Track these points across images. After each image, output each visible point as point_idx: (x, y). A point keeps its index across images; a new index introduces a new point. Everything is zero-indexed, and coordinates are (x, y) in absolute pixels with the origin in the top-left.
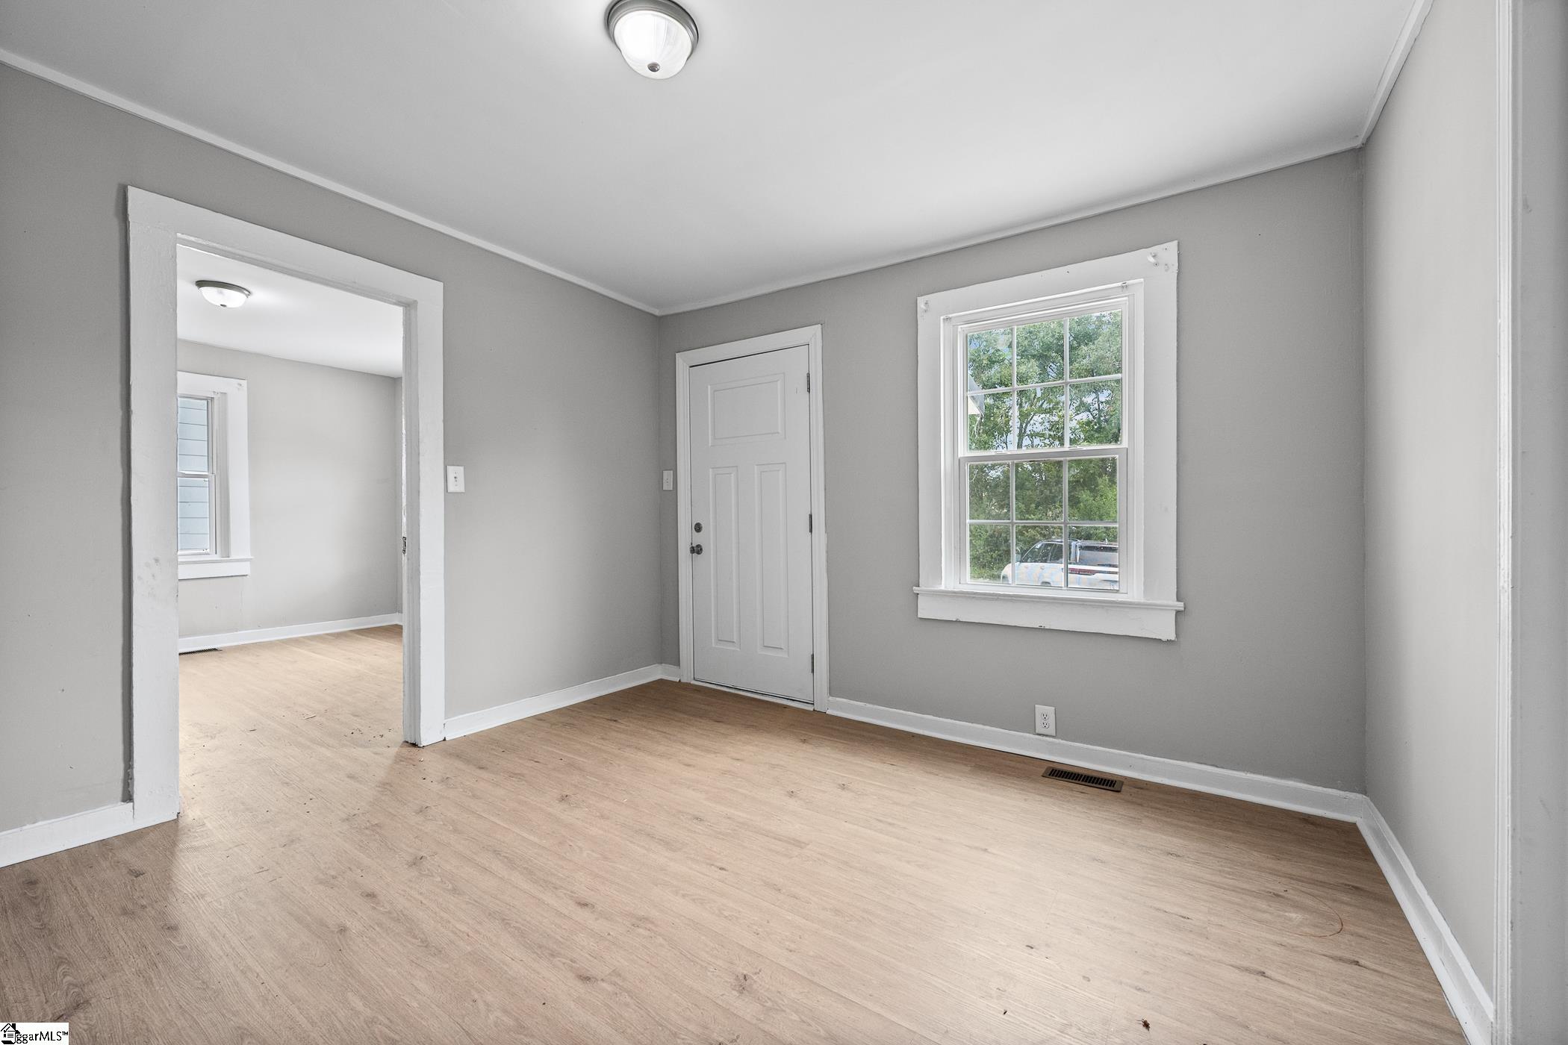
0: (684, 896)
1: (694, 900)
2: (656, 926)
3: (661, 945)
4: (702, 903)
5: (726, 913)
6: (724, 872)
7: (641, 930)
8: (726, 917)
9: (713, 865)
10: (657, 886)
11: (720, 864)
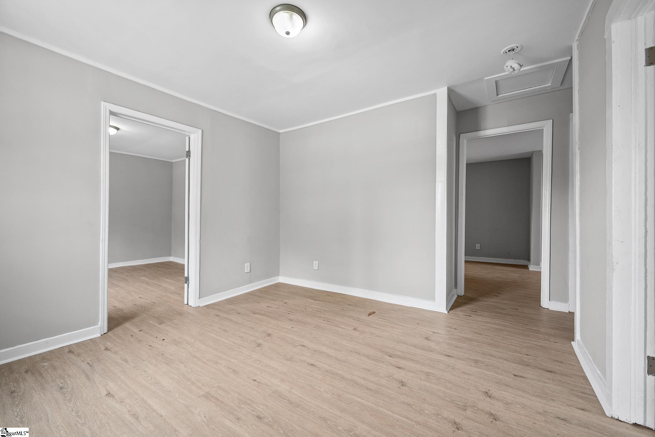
0: (274, 368)
1: (270, 366)
2: (284, 358)
3: (282, 353)
4: (267, 365)
5: (259, 362)
6: (254, 379)
7: (289, 357)
8: (259, 361)
9: (258, 383)
10: (285, 372)
11: (256, 383)
